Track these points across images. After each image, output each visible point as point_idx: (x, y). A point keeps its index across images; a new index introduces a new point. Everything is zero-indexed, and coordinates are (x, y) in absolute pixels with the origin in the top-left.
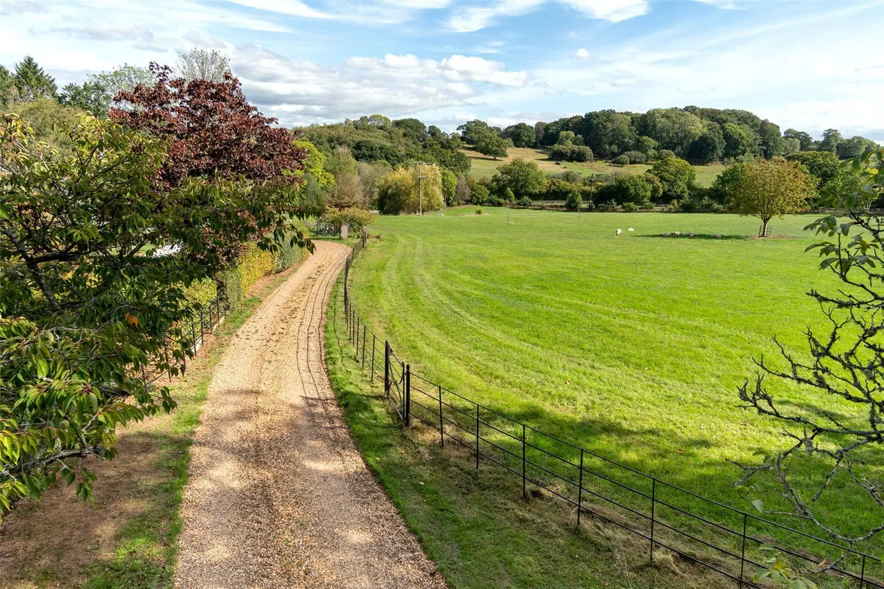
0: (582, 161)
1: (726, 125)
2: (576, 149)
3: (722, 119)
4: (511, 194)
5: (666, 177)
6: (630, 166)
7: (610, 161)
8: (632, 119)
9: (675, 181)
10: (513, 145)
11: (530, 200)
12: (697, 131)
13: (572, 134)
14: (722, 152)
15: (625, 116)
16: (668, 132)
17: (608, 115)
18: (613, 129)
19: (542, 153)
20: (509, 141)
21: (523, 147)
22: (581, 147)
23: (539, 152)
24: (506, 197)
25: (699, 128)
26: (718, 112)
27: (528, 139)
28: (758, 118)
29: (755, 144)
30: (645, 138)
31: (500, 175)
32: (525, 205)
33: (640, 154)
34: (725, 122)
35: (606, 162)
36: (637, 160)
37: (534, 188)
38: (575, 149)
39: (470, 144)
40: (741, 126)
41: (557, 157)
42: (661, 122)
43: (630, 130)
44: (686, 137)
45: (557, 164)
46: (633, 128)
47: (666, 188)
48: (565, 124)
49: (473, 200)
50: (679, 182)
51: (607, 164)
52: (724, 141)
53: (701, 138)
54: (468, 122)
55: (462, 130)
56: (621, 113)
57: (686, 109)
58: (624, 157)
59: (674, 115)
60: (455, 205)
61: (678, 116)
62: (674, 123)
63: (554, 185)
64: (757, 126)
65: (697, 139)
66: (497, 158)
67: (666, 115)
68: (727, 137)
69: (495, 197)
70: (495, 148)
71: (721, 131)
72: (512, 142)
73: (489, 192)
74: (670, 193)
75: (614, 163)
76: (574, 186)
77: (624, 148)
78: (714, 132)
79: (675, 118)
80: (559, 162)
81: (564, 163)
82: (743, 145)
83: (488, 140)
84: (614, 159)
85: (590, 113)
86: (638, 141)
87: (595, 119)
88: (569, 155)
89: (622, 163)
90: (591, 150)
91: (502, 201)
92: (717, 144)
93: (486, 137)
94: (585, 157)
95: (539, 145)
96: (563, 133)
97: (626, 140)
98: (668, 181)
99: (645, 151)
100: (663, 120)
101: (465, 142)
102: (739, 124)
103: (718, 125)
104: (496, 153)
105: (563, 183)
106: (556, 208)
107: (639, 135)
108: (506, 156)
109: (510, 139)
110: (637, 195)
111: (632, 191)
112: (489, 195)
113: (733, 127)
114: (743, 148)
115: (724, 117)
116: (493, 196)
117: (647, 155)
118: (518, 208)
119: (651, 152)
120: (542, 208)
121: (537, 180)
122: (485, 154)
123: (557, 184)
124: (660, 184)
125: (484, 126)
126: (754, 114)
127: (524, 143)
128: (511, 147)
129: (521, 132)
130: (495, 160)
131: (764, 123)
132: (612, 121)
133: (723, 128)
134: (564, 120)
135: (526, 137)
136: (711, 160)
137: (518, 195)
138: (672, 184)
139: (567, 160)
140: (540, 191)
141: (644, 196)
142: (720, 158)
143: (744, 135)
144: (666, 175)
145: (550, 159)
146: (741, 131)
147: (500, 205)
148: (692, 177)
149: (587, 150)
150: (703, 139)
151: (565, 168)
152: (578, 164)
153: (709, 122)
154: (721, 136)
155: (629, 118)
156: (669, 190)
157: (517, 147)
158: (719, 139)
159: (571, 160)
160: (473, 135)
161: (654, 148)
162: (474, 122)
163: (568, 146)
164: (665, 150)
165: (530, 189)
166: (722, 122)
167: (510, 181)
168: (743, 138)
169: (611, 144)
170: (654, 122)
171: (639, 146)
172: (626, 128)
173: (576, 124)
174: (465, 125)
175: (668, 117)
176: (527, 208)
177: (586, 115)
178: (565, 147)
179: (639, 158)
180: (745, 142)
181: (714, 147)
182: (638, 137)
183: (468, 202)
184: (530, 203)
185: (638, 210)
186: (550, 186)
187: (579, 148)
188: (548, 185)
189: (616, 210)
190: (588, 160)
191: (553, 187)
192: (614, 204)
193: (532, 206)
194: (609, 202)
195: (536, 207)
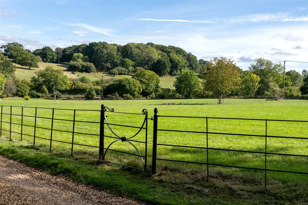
0: (89, 72)
1: (171, 54)
2: (85, 64)
3: (168, 51)
4: (46, 90)
5: (144, 81)
6: (118, 76)
7: (106, 73)
8: (118, 48)
9: (149, 83)
12: (156, 57)
13: (81, 55)
14: (169, 69)
15: (113, 46)
16: (139, 56)
17: (104, 45)
18: (108, 53)
19: (62, 66)
20: (39, 58)
21: (49, 62)
22: (88, 63)
23: (60, 66)
24: (43, 92)
25: (156, 56)
26: (166, 47)
27: (52, 57)
28: (186, 52)
29: (186, 66)
30: (126, 59)
31: (37, 77)
32: (57, 97)
33: (124, 69)
34: (169, 52)
35: (104, 73)
36: (123, 72)
37: (61, 86)
39: (10, 59)
40: (178, 55)
41: (72, 69)
42: (136, 51)
43: (117, 54)
44: (149, 60)
45: (73, 73)
46: (119, 53)
47: (144, 88)
48: (76, 49)
49: (19, 94)
50: (151, 84)
51: (105, 74)
52: (170, 63)
53: (158, 61)
54: (9, 44)
55: (4, 49)
56: (111, 44)
57: (148, 44)
58: (115, 70)
59: (142, 47)
60: (4, 97)
61: (144, 48)
62: (142, 52)
63: (75, 85)
64: (185, 56)
65: (155, 61)
66: (31, 68)
67: (138, 46)
68: (171, 61)
69: (34, 92)
70: (30, 61)
71: (168, 58)
72: (41, 59)
73: (30, 88)
74: (146, 91)
75: (109, 74)
76: (88, 85)
77: (115, 65)
78: (164, 58)
79: (142, 49)
80: (74, 72)
81: (77, 73)
82: (180, 66)
83: (24, 56)
84: (109, 71)
85: (93, 43)
86: (123, 61)
87: (95, 47)
88: (80, 68)
89: (114, 74)
90: (94, 66)
91: (40, 94)
92: (167, 65)
93: (23, 53)
94: (90, 70)
95: (59, 62)
96: (75, 55)
97: (115, 60)
98: (145, 83)
99: (127, 68)
100: (136, 49)
101: (7, 57)
102: (177, 54)
103: (166, 54)
104: (30, 65)
105: (80, 83)
106: (79, 99)
107: (123, 58)
108: (37, 67)
109: (39, 57)
110: (130, 90)
111: (128, 87)
112: (30, 91)
113: (174, 56)
114: (180, 68)
115: (169, 50)
116: (33, 91)
117: (129, 70)
119: (131, 68)
120: (69, 99)
121: (63, 81)
122: (22, 65)
123: (77, 84)
124: (140, 85)
125: (21, 47)
126: (184, 50)
127: (49, 60)
128: (40, 61)
129: (47, 52)
130: (29, 69)
131: (189, 55)
132: (106, 48)
133: (169, 56)
134: (75, 46)
135: (50, 56)
136: (164, 74)
137: (50, 91)
138: (147, 85)
139: (79, 71)
140: (65, 89)
141: (135, 91)
142: (169, 73)
143: (180, 60)
144: (144, 80)
145: (68, 70)
146: (178, 58)
147: (38, 97)
148: (158, 82)
149: (92, 65)
150: (159, 61)
151: (78, 76)
152: (87, 74)
153: (161, 52)
154: (168, 60)
155: (116, 47)
156: (146, 89)
157: (44, 62)
158: (167, 62)
159: (81, 71)
160: (13, 52)
161: (132, 66)
162: (13, 44)
163: (80, 63)
164: (138, 67)
165: (59, 87)
166: (168, 53)
167: (44, 82)
168: (179, 62)
169: (106, 62)
170: (131, 51)
171: (123, 64)
172: (115, 53)
173: (83, 49)
174: (6, 45)
175: (139, 48)
177: (90, 44)
178: (77, 63)
179: (123, 71)
180: (181, 64)
181: (166, 66)
182: (122, 58)
183: (14, 95)
184: (60, 95)
185: (133, 99)
186: (72, 86)
187: (86, 64)
188: (71, 85)
189: (119, 99)
190: (92, 71)
191: (74, 86)
192: (118, 95)
193: (61, 98)
194: (113, 94)
195: (64, 98)
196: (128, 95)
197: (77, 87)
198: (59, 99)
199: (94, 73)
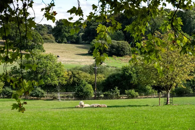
0: (121, 56)
10: (54, 41)
11: (42, 91)
19: (83, 48)
20: (50, 37)
22: (120, 42)
32: (37, 96)
37: (52, 79)
38: (114, 44)
63: (75, 76)
72: (54, 38)
90: (130, 45)
94: (124, 52)
108: (42, 51)
109: (52, 35)
118: (32, 99)
123: (77, 76)
135: (66, 34)
149: (126, 44)
152: (117, 58)
157: (59, 42)
176: (40, 99)
184: (42, 94)
185: (139, 97)
186: (71, 78)
187: (117, 43)
188: (68, 77)
189: (120, 97)
190: (127, 54)
191: (72, 79)
192: (118, 92)
193: (44, 97)
194: (112, 90)
195: (48, 98)
196: (133, 91)
197: (77, 80)
198: (41, 100)
199: (129, 56)
